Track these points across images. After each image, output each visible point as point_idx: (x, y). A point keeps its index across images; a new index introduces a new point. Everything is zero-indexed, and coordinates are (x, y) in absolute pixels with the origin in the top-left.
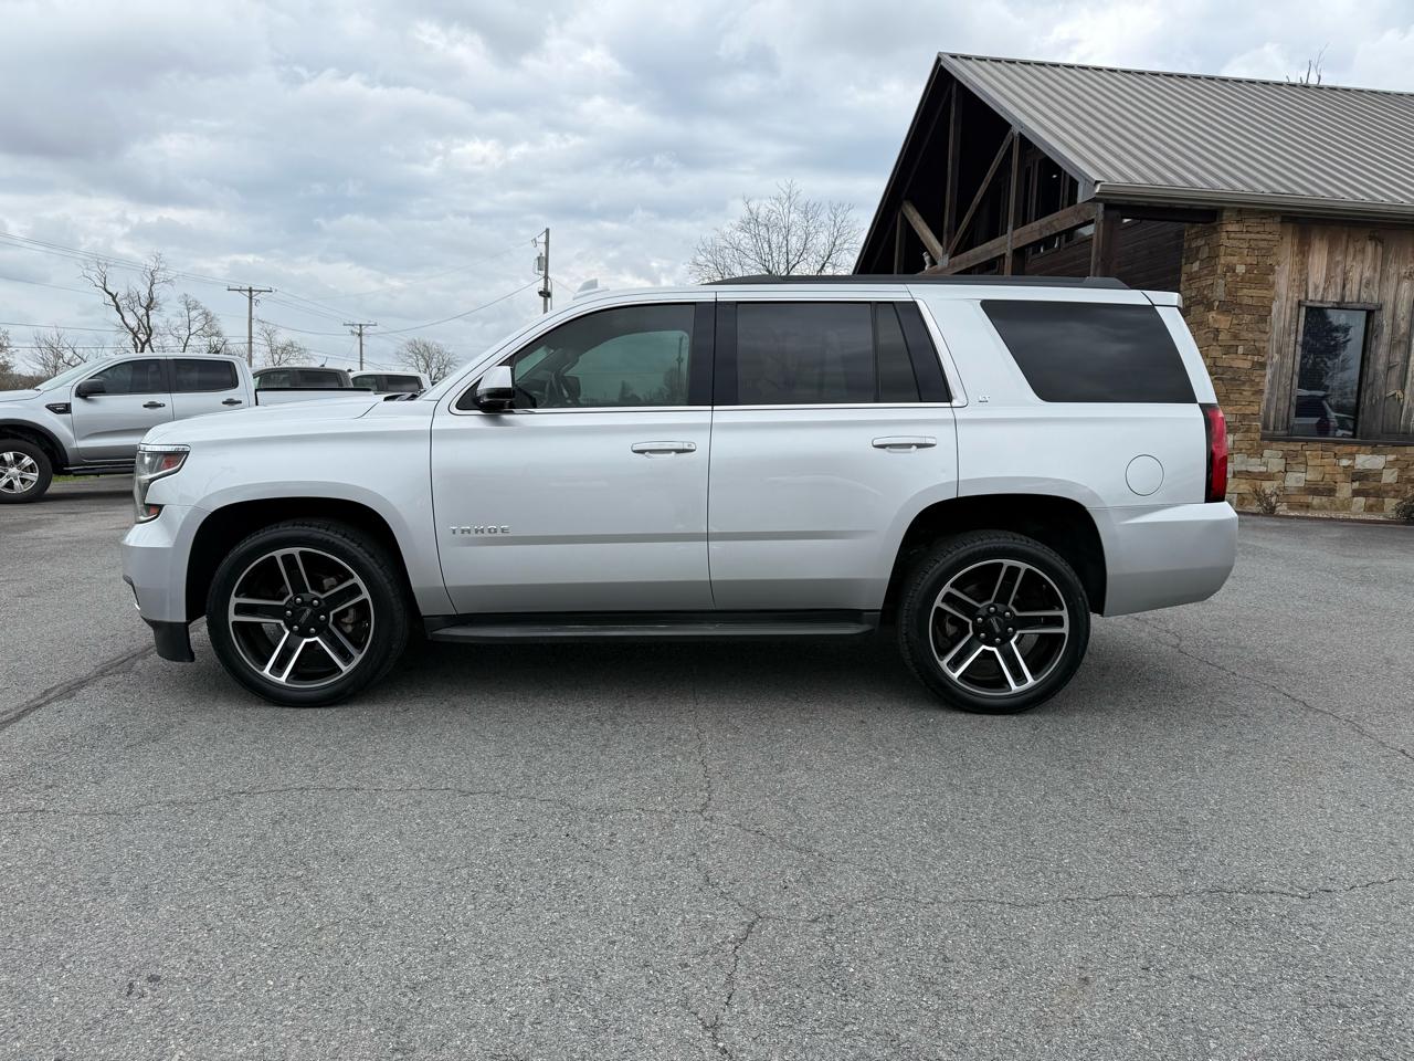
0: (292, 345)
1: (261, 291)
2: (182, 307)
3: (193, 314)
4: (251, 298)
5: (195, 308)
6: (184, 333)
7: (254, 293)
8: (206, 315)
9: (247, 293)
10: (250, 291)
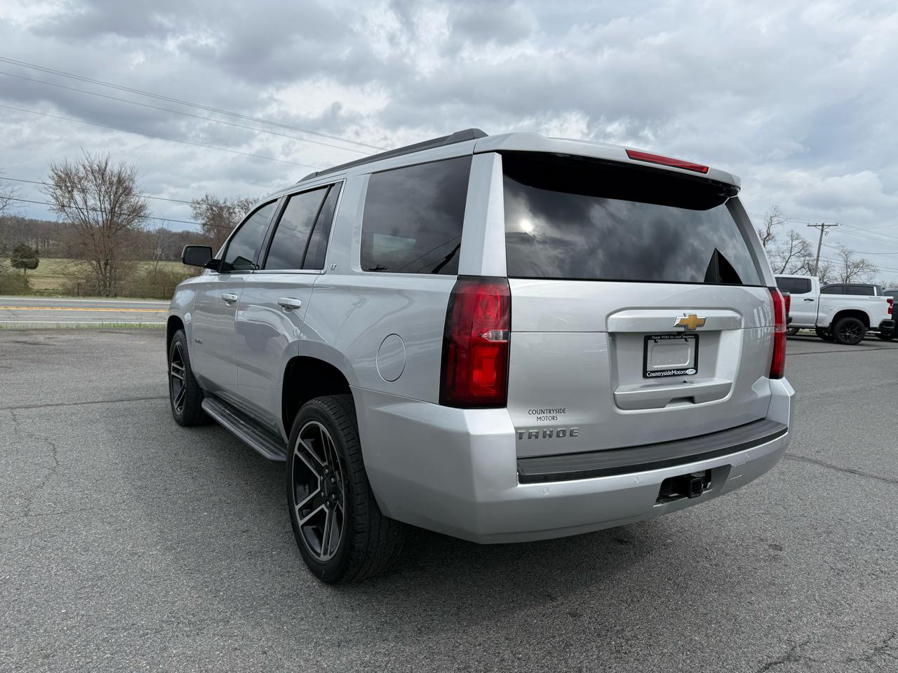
0: (863, 262)
1: (829, 226)
2: (789, 239)
3: (795, 242)
4: (822, 231)
5: (797, 239)
6: (787, 254)
7: (825, 227)
8: (803, 243)
9: (821, 228)
10: (823, 226)
